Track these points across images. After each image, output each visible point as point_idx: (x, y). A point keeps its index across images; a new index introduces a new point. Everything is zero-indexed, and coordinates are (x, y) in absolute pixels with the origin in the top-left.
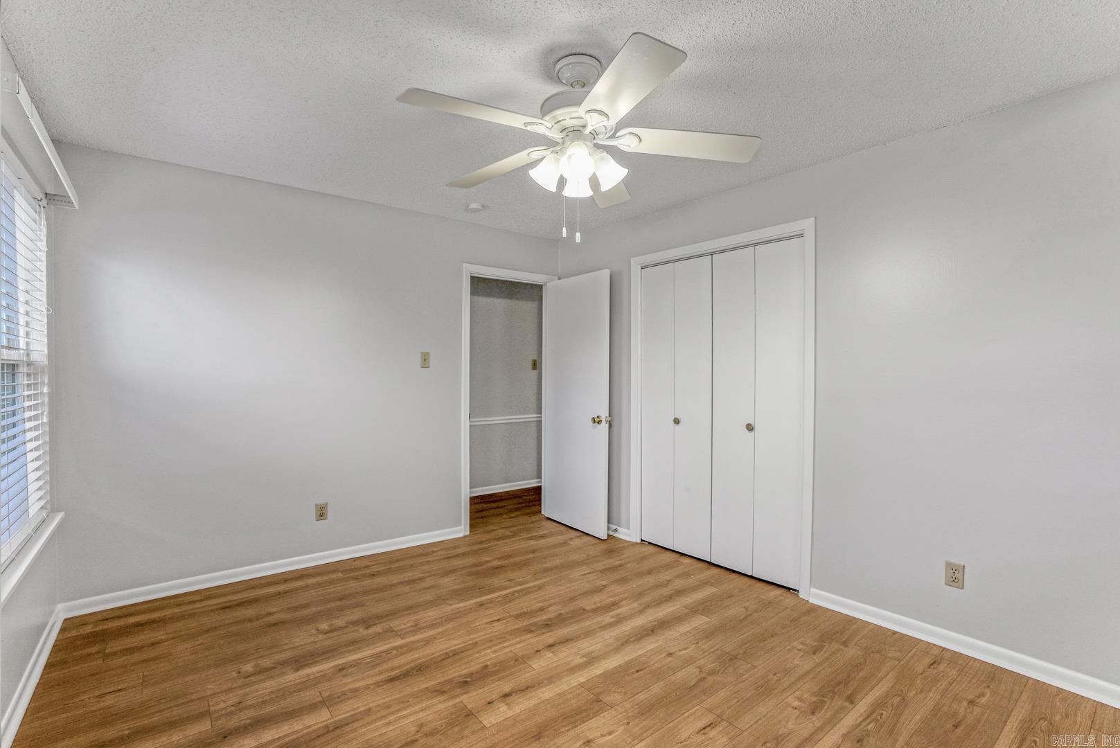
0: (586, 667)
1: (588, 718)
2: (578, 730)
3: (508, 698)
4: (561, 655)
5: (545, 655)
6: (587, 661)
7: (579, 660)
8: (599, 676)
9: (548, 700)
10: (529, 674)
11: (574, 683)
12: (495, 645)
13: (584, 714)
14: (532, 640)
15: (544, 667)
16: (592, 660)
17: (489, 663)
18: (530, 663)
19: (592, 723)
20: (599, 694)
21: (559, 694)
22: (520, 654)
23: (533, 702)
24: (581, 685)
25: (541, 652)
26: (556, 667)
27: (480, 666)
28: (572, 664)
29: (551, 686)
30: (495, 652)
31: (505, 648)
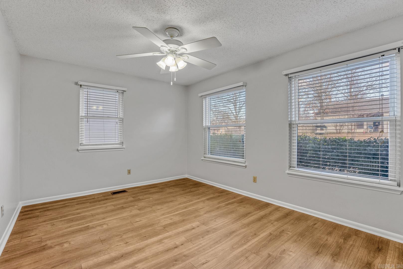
0: (164, 238)
1: (169, 224)
2: (173, 221)
3: (193, 228)
4: (172, 243)
5: (179, 243)
6: (163, 240)
7: (166, 241)
8: (161, 235)
9: (180, 228)
10: (186, 235)
11: (170, 232)
12: (201, 247)
13: (170, 224)
14: (185, 250)
15: (180, 238)
16: (160, 241)
17: (202, 239)
18: (185, 239)
19: (169, 223)
20: (163, 229)
21: (177, 229)
22: (190, 243)
23: (185, 227)
24: (168, 232)
25: (180, 244)
26: (176, 238)
27: (205, 238)
28: (169, 239)
29: (179, 231)
30: (201, 244)
31: (197, 246)
